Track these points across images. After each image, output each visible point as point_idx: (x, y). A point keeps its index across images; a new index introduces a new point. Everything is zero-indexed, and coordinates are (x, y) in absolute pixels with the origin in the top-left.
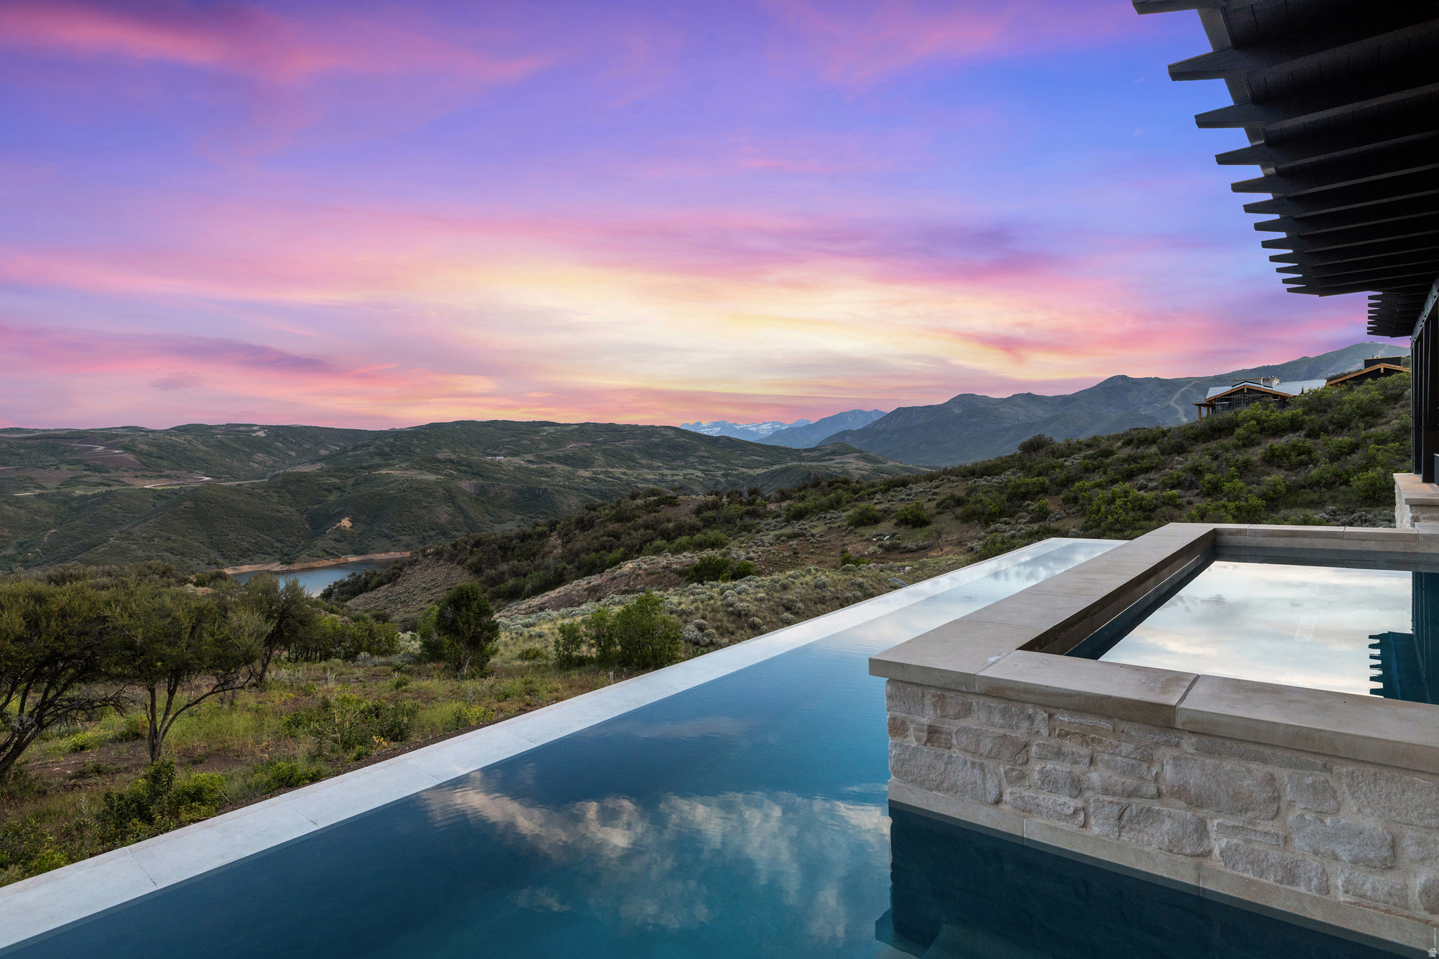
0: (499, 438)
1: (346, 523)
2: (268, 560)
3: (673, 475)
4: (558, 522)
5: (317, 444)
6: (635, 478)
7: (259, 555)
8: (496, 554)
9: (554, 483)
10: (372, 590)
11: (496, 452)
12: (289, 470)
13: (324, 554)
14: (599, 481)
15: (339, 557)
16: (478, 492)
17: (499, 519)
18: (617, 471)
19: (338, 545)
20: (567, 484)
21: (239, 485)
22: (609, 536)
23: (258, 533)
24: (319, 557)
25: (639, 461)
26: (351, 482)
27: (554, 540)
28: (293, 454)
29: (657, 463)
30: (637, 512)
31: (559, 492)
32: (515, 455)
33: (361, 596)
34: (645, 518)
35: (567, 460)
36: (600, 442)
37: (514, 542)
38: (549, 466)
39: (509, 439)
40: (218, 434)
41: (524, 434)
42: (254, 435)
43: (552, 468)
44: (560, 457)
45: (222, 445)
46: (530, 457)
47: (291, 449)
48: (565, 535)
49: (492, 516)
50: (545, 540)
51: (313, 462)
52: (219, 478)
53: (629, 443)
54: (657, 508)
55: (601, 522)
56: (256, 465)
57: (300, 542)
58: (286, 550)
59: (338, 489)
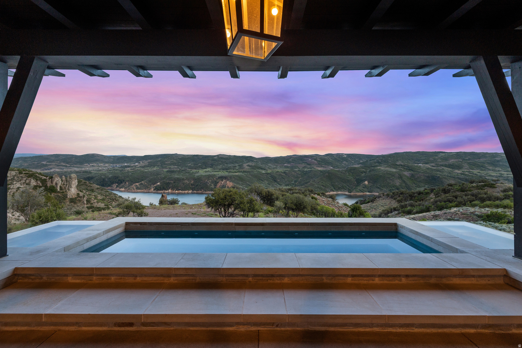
0: (420, 158)
1: (366, 183)
2: (345, 191)
3: (507, 174)
4: (435, 189)
5: (360, 159)
6: (485, 174)
7: (343, 189)
8: (408, 198)
9: (443, 174)
10: (366, 203)
11: (419, 162)
12: (352, 166)
13: (360, 191)
14: (466, 175)
15: (364, 192)
16: (411, 176)
17: (419, 186)
18: (475, 171)
19: (364, 189)
20: (449, 175)
21: (339, 170)
22: (453, 197)
23: (343, 183)
24: (358, 192)
25: (487, 167)
26: (368, 170)
27: (432, 196)
28: (353, 162)
29: (497, 169)
30: (472, 189)
31: (445, 178)
32: (426, 164)
33: (363, 205)
34: (475, 191)
35: (450, 166)
36: (466, 160)
37: (415, 194)
38: (441, 168)
39: (424, 158)
40: (335, 156)
41: (431, 156)
42: (343, 156)
43: (443, 169)
44: (446, 165)
45: (335, 159)
46: (433, 164)
47: (353, 161)
48: (437, 194)
49: (416, 185)
50: (428, 195)
51: (358, 164)
52: (335, 168)
53: (482, 160)
54: (483, 188)
55: (454, 191)
56: (343, 165)
57: (353, 187)
58: (350, 189)
59: (365, 172)
